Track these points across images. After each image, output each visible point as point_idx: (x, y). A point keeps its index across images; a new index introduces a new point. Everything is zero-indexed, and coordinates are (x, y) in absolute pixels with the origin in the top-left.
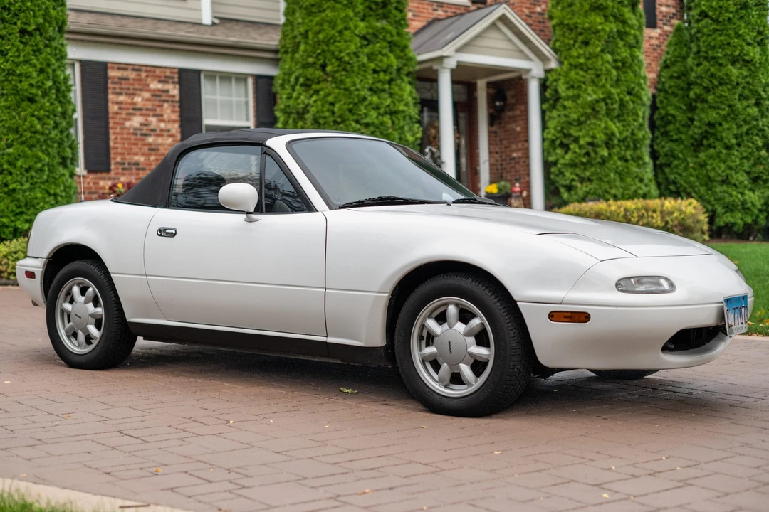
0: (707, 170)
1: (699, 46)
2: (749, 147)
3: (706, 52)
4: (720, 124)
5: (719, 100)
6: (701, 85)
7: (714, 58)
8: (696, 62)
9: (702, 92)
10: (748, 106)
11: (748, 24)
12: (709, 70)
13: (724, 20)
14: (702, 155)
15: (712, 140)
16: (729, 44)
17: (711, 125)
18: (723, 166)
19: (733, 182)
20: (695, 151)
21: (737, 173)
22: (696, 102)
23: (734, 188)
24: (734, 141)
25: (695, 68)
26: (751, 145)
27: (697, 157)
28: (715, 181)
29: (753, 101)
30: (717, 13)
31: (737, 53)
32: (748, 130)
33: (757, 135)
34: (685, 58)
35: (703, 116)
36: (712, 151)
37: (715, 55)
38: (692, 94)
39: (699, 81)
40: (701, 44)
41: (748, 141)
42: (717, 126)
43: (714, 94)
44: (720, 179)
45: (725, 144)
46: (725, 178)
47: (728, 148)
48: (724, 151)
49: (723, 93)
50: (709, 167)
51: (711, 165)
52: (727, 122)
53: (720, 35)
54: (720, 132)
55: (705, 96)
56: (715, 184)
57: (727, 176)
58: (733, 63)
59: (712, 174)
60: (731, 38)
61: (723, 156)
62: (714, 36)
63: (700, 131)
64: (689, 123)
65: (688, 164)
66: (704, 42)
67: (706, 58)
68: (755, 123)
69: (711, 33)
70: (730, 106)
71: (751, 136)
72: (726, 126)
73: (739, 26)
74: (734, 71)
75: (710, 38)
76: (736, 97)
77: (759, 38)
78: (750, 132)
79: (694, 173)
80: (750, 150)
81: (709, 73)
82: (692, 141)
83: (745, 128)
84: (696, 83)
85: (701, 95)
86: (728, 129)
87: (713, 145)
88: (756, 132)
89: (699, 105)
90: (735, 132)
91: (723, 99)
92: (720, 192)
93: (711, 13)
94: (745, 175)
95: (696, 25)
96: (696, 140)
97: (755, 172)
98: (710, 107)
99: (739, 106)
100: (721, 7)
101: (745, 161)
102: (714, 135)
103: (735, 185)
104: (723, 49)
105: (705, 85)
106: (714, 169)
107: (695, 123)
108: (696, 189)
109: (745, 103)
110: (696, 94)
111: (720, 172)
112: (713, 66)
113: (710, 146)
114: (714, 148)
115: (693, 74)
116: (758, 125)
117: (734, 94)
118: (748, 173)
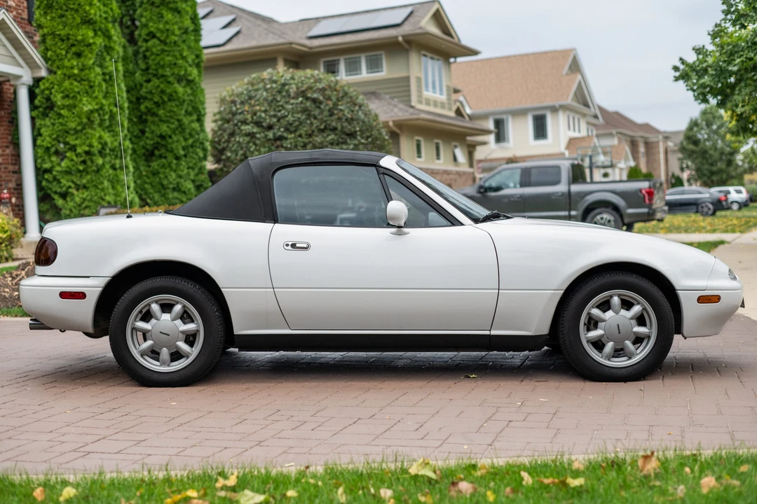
0: (160, 178)
1: (147, 63)
2: (194, 158)
3: (156, 70)
4: (170, 137)
5: (168, 114)
6: (151, 99)
7: (163, 76)
8: (144, 78)
9: (153, 106)
10: (192, 121)
11: (189, 47)
12: (158, 86)
13: (171, 42)
14: (155, 165)
15: (163, 151)
16: (175, 64)
17: (162, 137)
18: (174, 175)
19: (183, 189)
20: (146, 160)
21: (185, 181)
22: (147, 115)
23: (183, 195)
24: (182, 152)
25: (145, 84)
26: (195, 156)
27: (149, 166)
28: (168, 188)
29: (195, 117)
30: (165, 35)
31: (182, 73)
32: (193, 142)
33: (199, 147)
34: (133, 74)
35: (153, 128)
36: (164, 161)
37: (164, 73)
38: (143, 108)
39: (149, 96)
40: (151, 62)
41: (193, 153)
42: (168, 138)
43: (164, 109)
44: (171, 186)
45: (175, 154)
46: (176, 186)
47: (177, 158)
48: (175, 161)
49: (172, 109)
50: (162, 176)
51: (164, 173)
52: (175, 134)
53: (168, 55)
54: (170, 144)
55: (155, 110)
56: (168, 191)
57: (178, 183)
58: (179, 81)
59: (165, 182)
60: (177, 59)
61: (174, 166)
62: (162, 56)
63: (152, 142)
64: (140, 134)
65: (141, 172)
66: (154, 60)
67: (155, 75)
68: (197, 136)
69: (159, 53)
70: (179, 120)
71: (195, 148)
72: (175, 138)
73: (183, 49)
74: (180, 89)
75: (158, 58)
76: (183, 112)
77: (197, 61)
78: (194, 144)
79: (148, 181)
80: (194, 161)
81: (159, 89)
82: (143, 151)
83: (190, 141)
84: (145, 98)
85: (152, 109)
86: (177, 141)
87: (164, 155)
88: (198, 145)
89: (149, 118)
90: (184, 144)
91: (172, 114)
92: (173, 198)
93: (158, 35)
94: (191, 182)
95: (144, 44)
96: (147, 150)
97: (198, 181)
98: (161, 121)
99: (186, 120)
100: (167, 30)
101: (190, 170)
102: (165, 146)
103: (184, 192)
104: (171, 68)
105: (156, 100)
106: (166, 177)
107: (147, 134)
108: (151, 196)
109: (190, 118)
110: (146, 107)
111: (171, 180)
112: (161, 83)
113: (161, 156)
114: (165, 158)
115: (144, 90)
116: (199, 139)
117: (182, 109)
118: (193, 181)
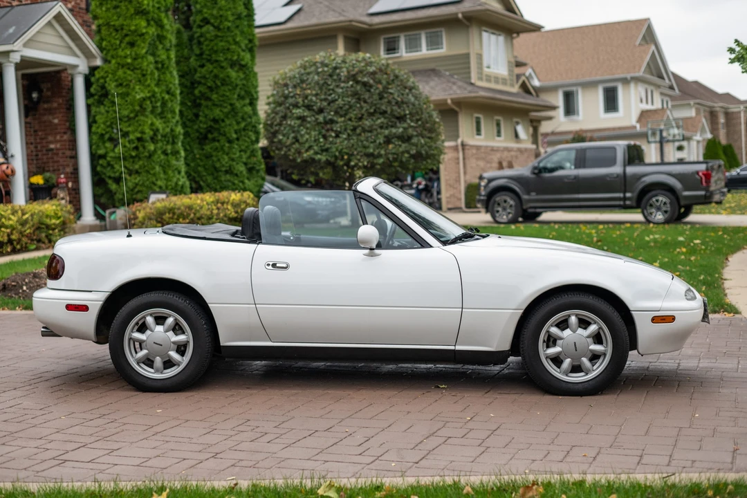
0: (213, 161)
1: (201, 49)
2: (245, 141)
3: (210, 55)
4: (223, 121)
5: (221, 99)
6: (205, 84)
7: (217, 61)
8: (198, 63)
9: (207, 91)
10: (244, 105)
11: (242, 32)
12: (212, 71)
13: (224, 28)
14: (207, 148)
15: (216, 134)
16: (228, 49)
17: (215, 121)
18: (226, 157)
19: (235, 172)
20: (200, 143)
21: (237, 164)
22: (200, 99)
23: (236, 177)
24: (235, 136)
25: (199, 69)
26: (247, 139)
27: (203, 149)
28: (221, 171)
29: (247, 101)
30: (218, 21)
31: (235, 58)
32: (245, 126)
33: (251, 131)
34: (188, 59)
35: (207, 112)
36: (217, 144)
37: (218, 59)
38: (196, 92)
39: (203, 81)
40: (204, 47)
41: (245, 136)
42: (220, 122)
43: (217, 93)
44: (224, 169)
45: (228, 138)
46: (228, 168)
47: (230, 142)
48: (227, 145)
49: (225, 93)
50: (215, 159)
51: (216, 156)
52: (228, 118)
53: (221, 41)
54: (223, 127)
55: (209, 94)
56: (220, 173)
57: (230, 166)
58: (232, 66)
59: (218, 165)
60: (230, 44)
61: (226, 149)
62: (215, 42)
63: (205, 126)
64: (194, 118)
65: (195, 155)
66: (207, 45)
67: (209, 61)
68: (249, 120)
69: (213, 38)
70: (231, 105)
71: (247, 132)
72: (228, 122)
73: (236, 34)
74: (233, 74)
75: (213, 43)
76: (236, 96)
77: (250, 46)
78: (247, 128)
79: (201, 164)
80: (246, 144)
81: (213, 74)
82: (197, 134)
83: (243, 125)
84: (199, 83)
85: (205, 93)
86: (230, 125)
87: (217, 139)
88: (250, 128)
89: (203, 102)
90: (236, 127)
91: (225, 98)
92: (225, 181)
93: (212, 21)
94: (243, 165)
95: (199, 30)
96: (201, 133)
97: (250, 163)
98: (214, 105)
99: (238, 105)
100: (221, 16)
101: (242, 153)
102: (218, 130)
103: (236, 175)
104: (224, 53)
105: (209, 84)
106: (219, 160)
107: (201, 118)
109: (242, 102)
110: (200, 92)
111: (224, 163)
112: (215, 68)
113: (214, 140)
114: (218, 141)
115: (198, 75)
116: (251, 122)
117: (234, 94)
118: (245, 164)
